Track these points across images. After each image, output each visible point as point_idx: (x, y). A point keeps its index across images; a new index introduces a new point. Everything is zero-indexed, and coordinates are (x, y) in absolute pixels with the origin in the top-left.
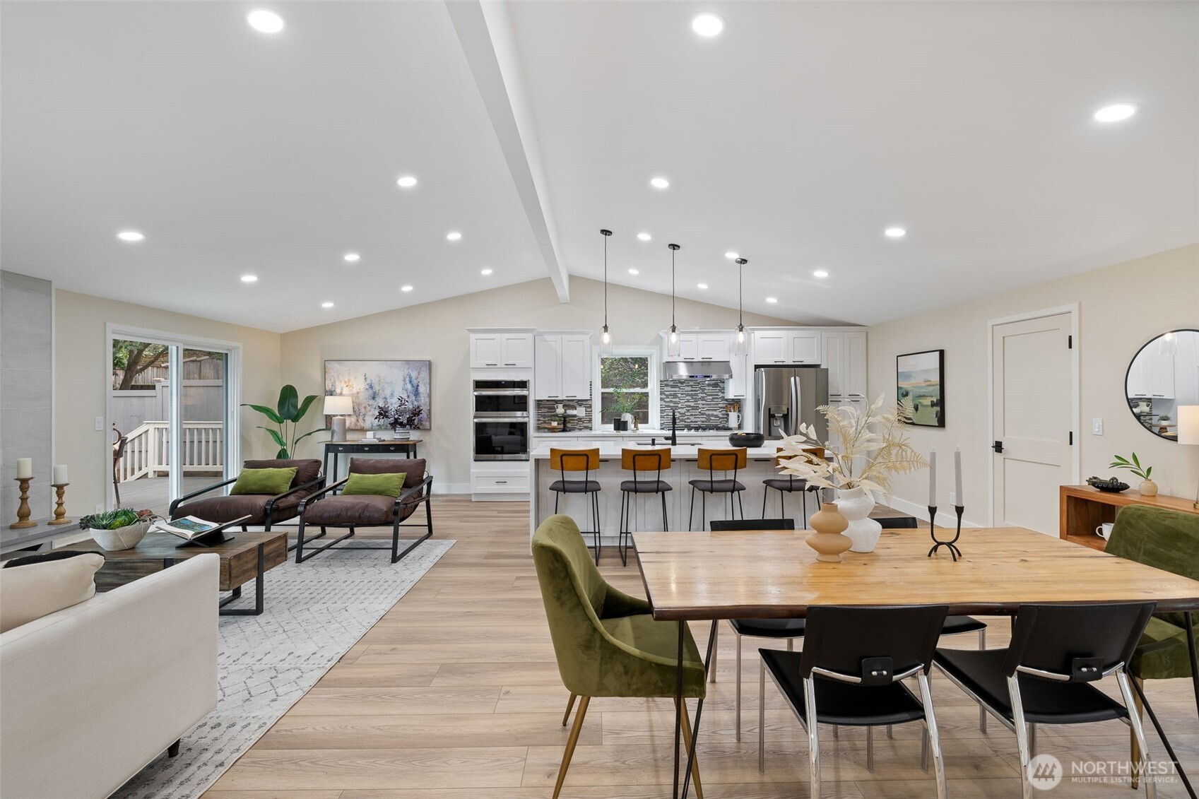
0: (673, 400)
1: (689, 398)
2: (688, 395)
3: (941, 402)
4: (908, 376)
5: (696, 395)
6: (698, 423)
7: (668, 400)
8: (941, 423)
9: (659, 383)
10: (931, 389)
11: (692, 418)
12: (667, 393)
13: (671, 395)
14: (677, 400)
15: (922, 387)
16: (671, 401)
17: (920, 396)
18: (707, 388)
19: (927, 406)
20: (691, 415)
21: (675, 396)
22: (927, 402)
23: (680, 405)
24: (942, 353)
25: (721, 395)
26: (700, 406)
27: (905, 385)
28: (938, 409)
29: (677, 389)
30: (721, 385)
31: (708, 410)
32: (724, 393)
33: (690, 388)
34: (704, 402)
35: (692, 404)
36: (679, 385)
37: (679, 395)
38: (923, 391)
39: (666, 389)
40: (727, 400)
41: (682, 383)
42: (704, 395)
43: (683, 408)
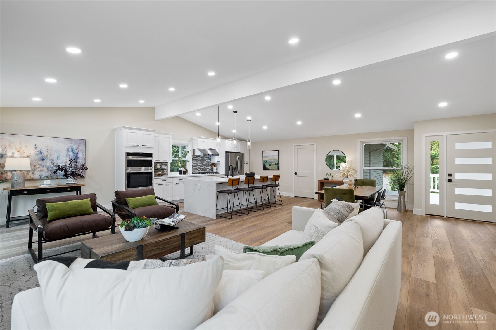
0: (196, 163)
1: (201, 162)
2: (200, 161)
3: (278, 164)
4: (267, 157)
5: (203, 161)
6: (203, 171)
7: (194, 163)
8: (279, 169)
9: (192, 156)
10: (275, 160)
11: (202, 170)
12: (194, 160)
13: (195, 161)
14: (197, 163)
15: (272, 160)
16: (195, 163)
17: (271, 162)
18: (206, 159)
19: (273, 165)
20: (201, 168)
21: (196, 161)
22: (274, 163)
23: (198, 165)
24: (279, 151)
25: (210, 161)
26: (204, 165)
27: (266, 159)
28: (278, 165)
29: (197, 159)
30: (210, 158)
31: (206, 166)
32: (210, 160)
33: (201, 159)
34: (205, 164)
35: (202, 164)
36: (198, 157)
37: (198, 161)
38: (272, 161)
39: (194, 159)
40: (211, 163)
41: (199, 157)
42: (205, 161)
43: (199, 166)
